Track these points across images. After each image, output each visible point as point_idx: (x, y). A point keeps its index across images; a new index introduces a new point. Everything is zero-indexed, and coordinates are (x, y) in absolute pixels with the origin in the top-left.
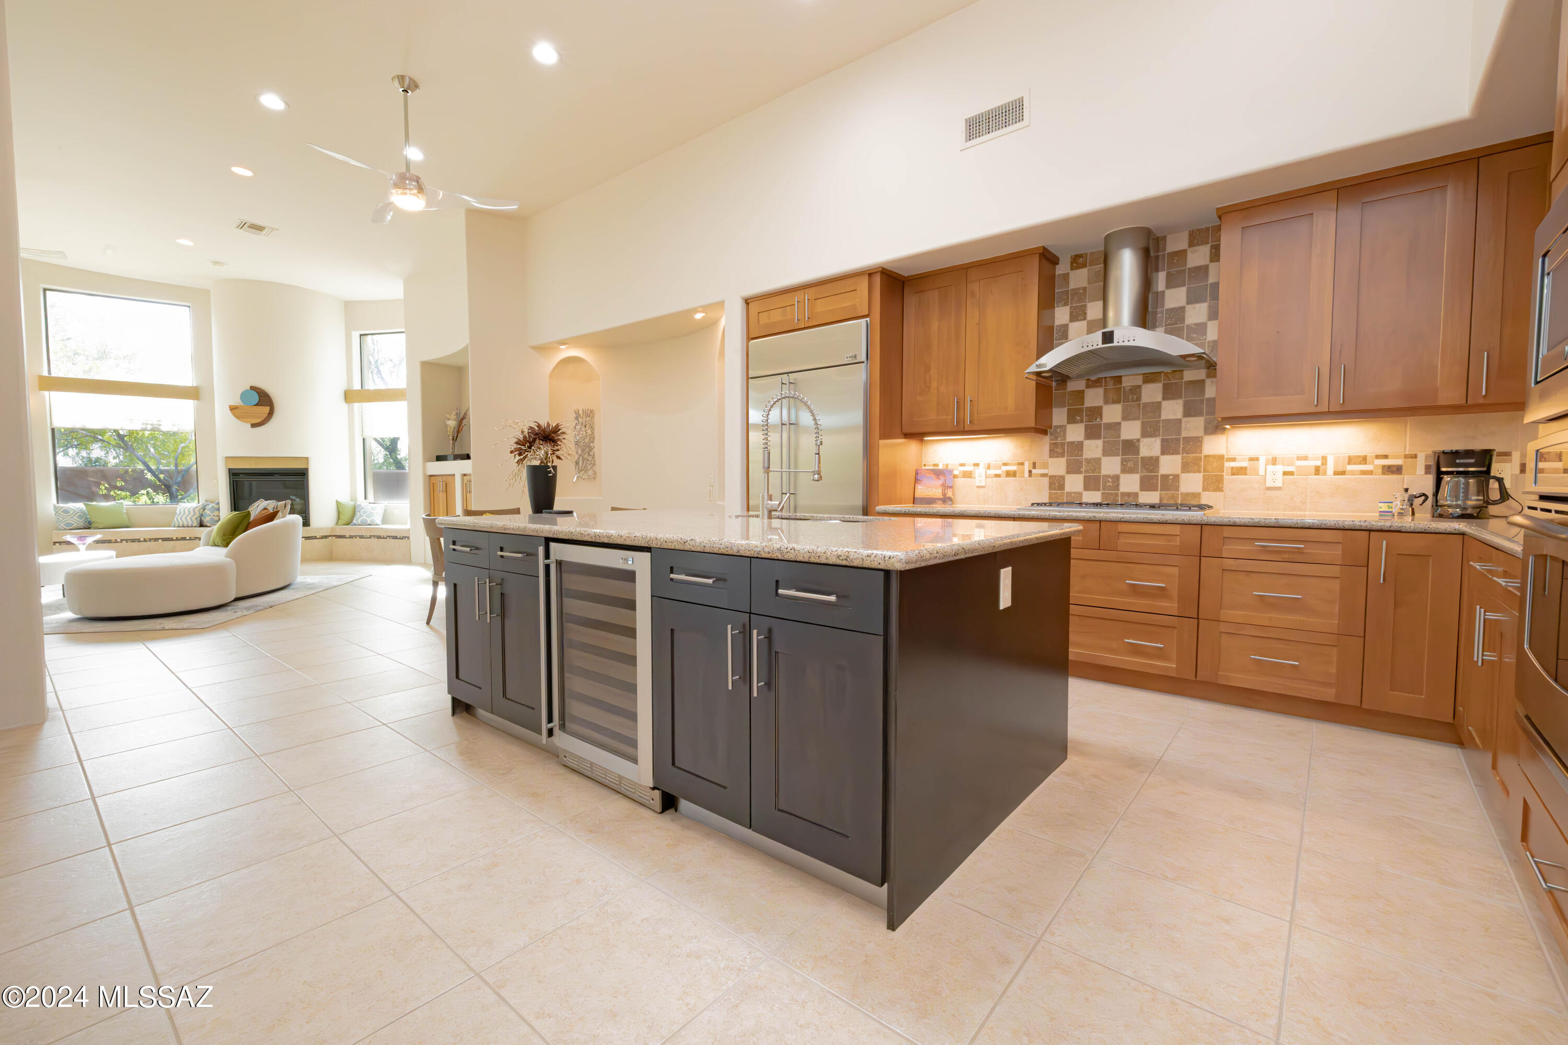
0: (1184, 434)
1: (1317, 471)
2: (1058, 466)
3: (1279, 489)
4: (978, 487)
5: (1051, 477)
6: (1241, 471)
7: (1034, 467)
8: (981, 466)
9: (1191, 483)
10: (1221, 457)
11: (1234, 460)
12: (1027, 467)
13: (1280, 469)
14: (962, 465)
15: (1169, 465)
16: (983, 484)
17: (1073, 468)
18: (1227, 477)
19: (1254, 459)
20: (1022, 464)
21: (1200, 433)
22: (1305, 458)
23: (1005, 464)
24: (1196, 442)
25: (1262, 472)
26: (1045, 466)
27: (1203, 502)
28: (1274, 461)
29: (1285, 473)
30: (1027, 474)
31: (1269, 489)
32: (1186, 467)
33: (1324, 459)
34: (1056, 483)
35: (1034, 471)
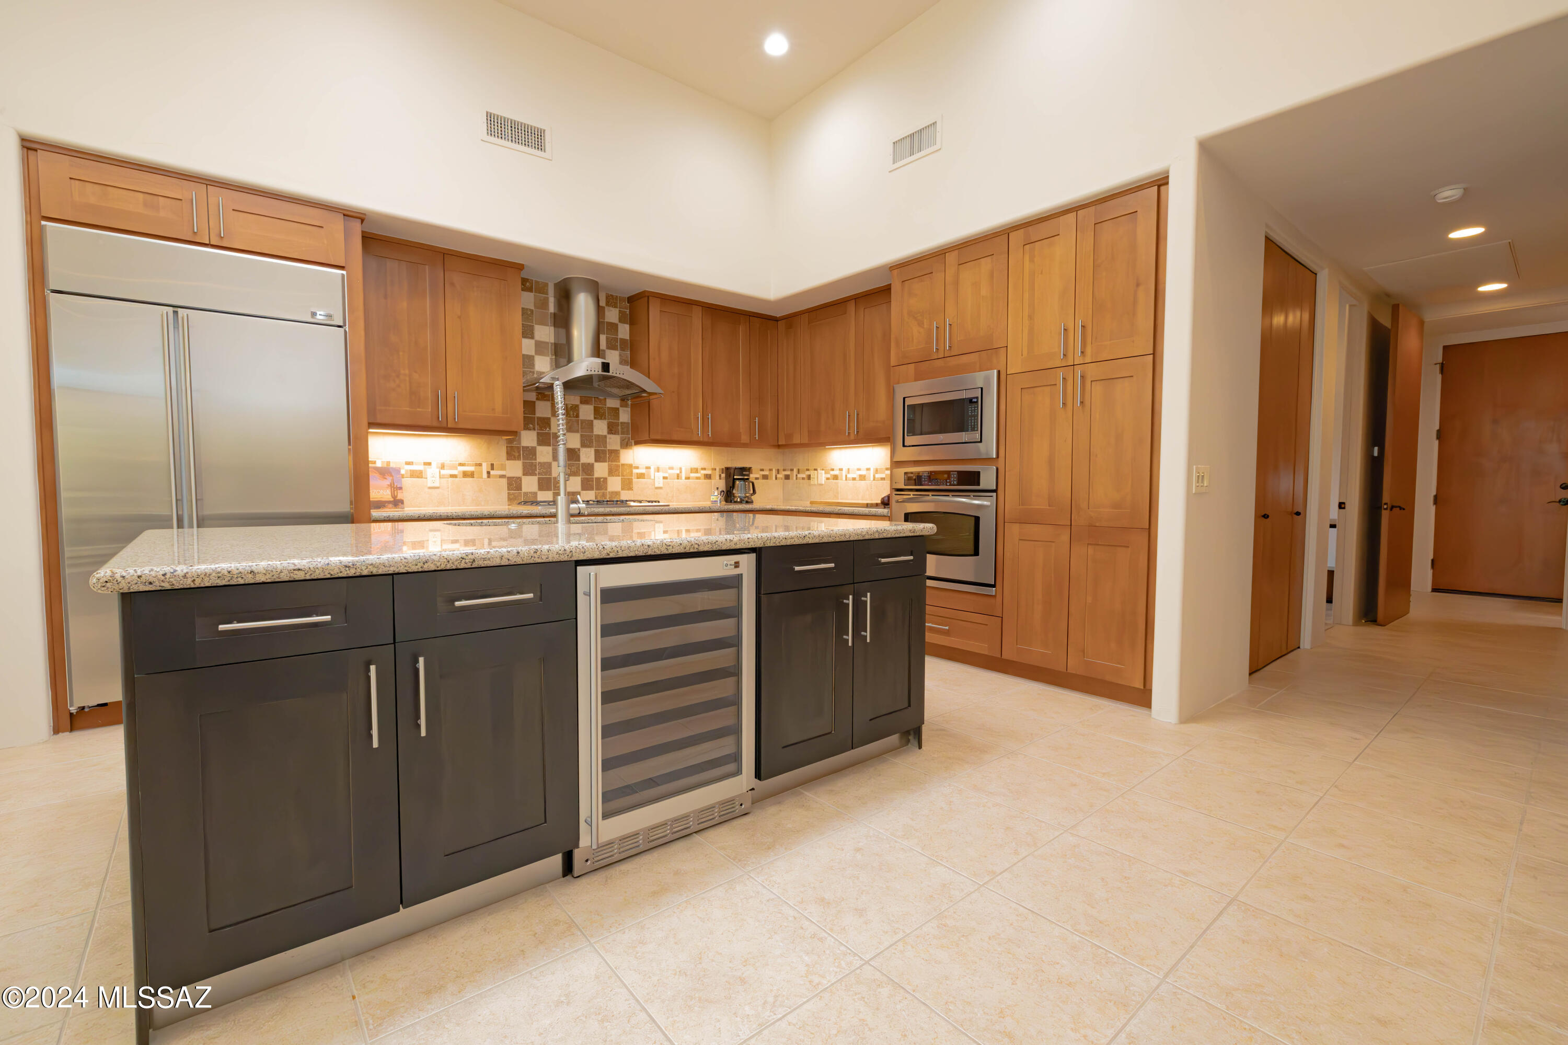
0: (609, 447)
1: (678, 477)
2: (515, 468)
3: (661, 488)
4: (430, 488)
5: (509, 478)
6: (641, 476)
7: (492, 469)
8: (434, 465)
9: (614, 484)
10: (630, 466)
11: (637, 468)
12: (485, 468)
13: (660, 475)
14: (408, 463)
15: (601, 470)
16: (437, 485)
17: (529, 470)
18: (635, 480)
19: (648, 468)
20: (480, 465)
21: (617, 447)
22: (671, 468)
23: (461, 465)
24: (615, 454)
25: (652, 477)
26: (503, 467)
27: (623, 498)
28: (658, 470)
29: (665, 478)
30: (485, 475)
31: (657, 488)
32: (612, 472)
33: (681, 469)
34: (514, 484)
35: (492, 472)
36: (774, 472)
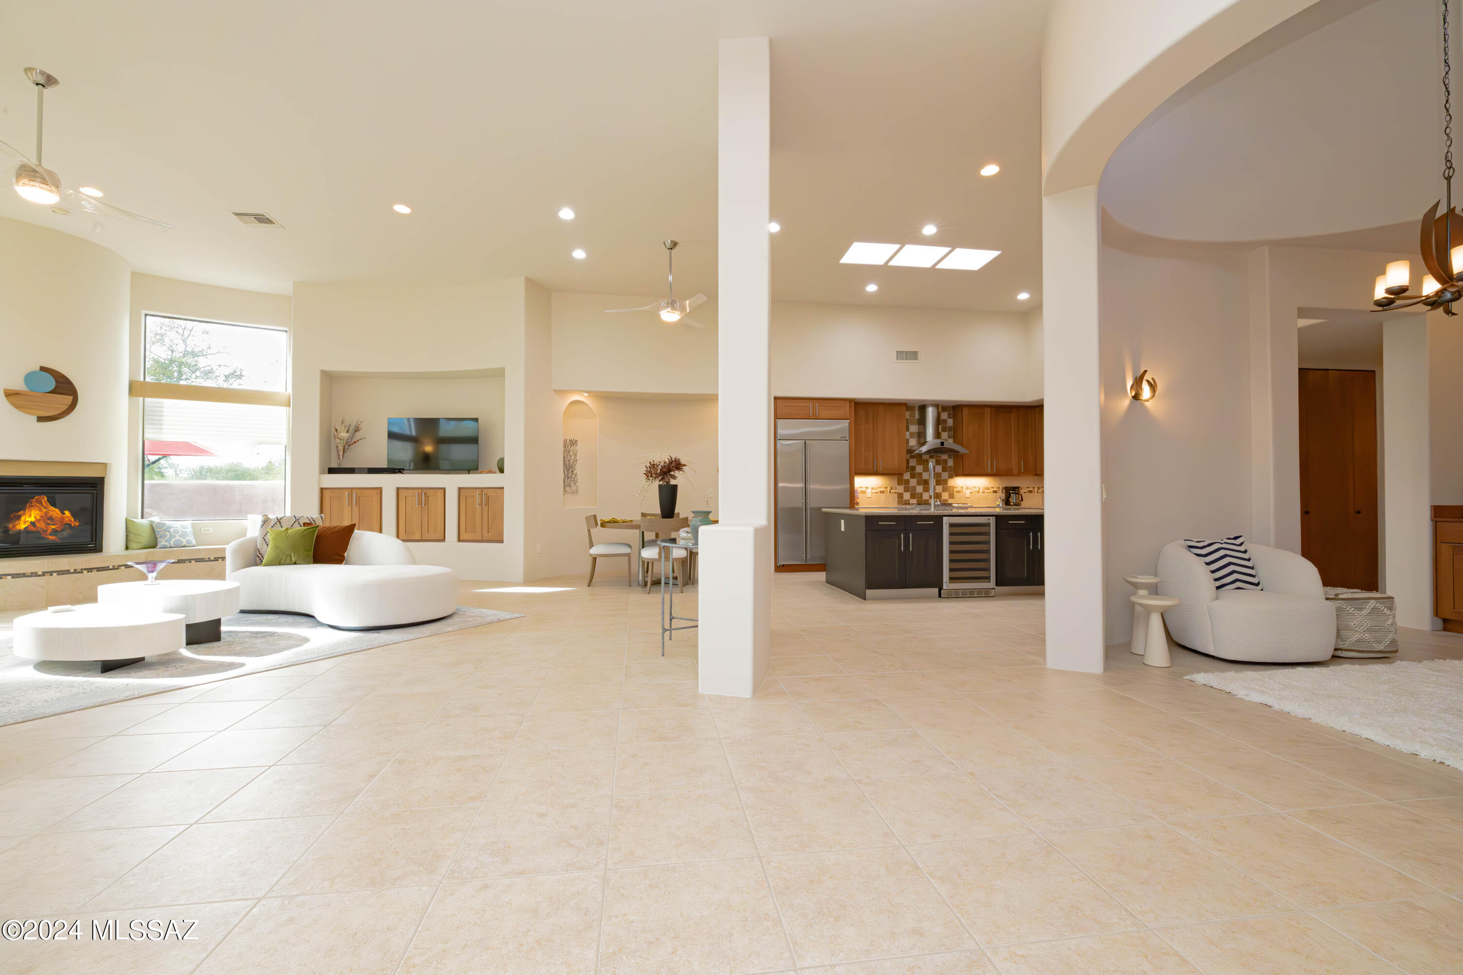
0: (943, 478)
1: (978, 492)
2: (901, 489)
3: (969, 498)
4: (868, 498)
5: (898, 493)
6: (958, 492)
7: (892, 489)
8: (869, 488)
9: (945, 496)
10: (953, 487)
11: (957, 488)
12: (889, 489)
13: (969, 491)
14: (860, 488)
15: (939, 489)
16: (870, 496)
17: (906, 490)
18: (955, 494)
19: (962, 488)
20: (887, 488)
21: (947, 478)
22: (975, 488)
23: (879, 488)
24: (946, 481)
25: (964, 492)
26: (896, 489)
27: (949, 502)
28: (967, 488)
29: (971, 493)
30: (889, 492)
31: (967, 498)
32: (944, 491)
33: (979, 488)
34: (900, 496)
35: (892, 491)
36: (1036, 489)
